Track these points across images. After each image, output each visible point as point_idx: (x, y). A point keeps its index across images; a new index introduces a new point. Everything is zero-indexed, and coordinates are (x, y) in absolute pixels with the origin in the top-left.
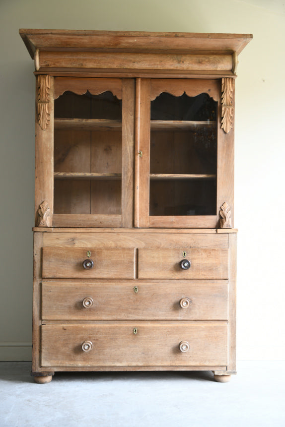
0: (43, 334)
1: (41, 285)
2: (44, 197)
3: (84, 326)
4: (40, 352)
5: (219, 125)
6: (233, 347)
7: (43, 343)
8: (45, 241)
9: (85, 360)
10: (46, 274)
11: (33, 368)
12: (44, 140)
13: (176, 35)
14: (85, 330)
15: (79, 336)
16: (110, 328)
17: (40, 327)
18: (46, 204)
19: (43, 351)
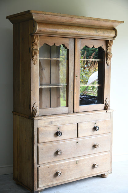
0: (39, 172)
1: (38, 147)
2: (35, 101)
3: (56, 164)
4: (38, 180)
5: (106, 62)
6: (111, 162)
7: (39, 176)
8: (39, 124)
9: (57, 180)
10: (40, 141)
11: (34, 189)
12: (35, 70)
13: (97, 19)
14: (57, 165)
15: (55, 169)
16: (67, 163)
17: (38, 168)
18: (36, 104)
19: (39, 180)
